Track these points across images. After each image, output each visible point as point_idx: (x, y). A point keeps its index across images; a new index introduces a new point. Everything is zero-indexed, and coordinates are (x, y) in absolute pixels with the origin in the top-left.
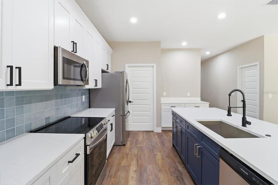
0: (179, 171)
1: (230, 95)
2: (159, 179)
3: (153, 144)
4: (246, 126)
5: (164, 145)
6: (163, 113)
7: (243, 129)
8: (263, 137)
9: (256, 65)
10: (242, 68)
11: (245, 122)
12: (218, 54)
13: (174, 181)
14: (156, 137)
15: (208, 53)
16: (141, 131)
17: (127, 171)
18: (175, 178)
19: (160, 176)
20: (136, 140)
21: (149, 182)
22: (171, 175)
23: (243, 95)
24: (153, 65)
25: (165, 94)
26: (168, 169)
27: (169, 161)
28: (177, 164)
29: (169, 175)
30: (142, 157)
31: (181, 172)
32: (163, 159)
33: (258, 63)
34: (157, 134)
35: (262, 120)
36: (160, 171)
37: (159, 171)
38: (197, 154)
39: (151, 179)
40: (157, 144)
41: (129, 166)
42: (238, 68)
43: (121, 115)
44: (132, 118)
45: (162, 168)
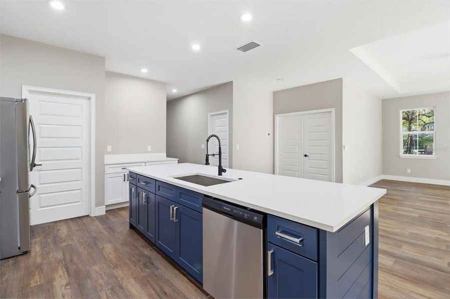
0: (146, 256)
1: (208, 141)
2: (117, 278)
3: (94, 235)
4: (222, 175)
5: (114, 231)
6: (108, 181)
7: (220, 177)
8: (235, 180)
9: (226, 113)
10: (213, 115)
11: (221, 170)
12: (185, 94)
13: (141, 271)
14: (97, 223)
15: (175, 91)
16: (60, 221)
17: (48, 290)
18: (141, 267)
19: (116, 274)
20: (54, 238)
21: (99, 289)
22: (135, 266)
23: (219, 141)
24: (89, 95)
25: (109, 148)
26: (128, 260)
27: (127, 249)
28: (141, 249)
29: (132, 266)
30: (75, 259)
31: (149, 256)
32: (116, 250)
33: (227, 111)
34: (97, 219)
35: (232, 168)
36: (116, 267)
37: (114, 268)
38: (174, 218)
39: (103, 283)
40: (101, 232)
41: (50, 281)
42: (209, 114)
43: (18, 192)
44: (40, 197)
45: (118, 263)
